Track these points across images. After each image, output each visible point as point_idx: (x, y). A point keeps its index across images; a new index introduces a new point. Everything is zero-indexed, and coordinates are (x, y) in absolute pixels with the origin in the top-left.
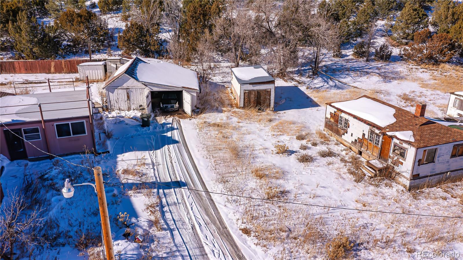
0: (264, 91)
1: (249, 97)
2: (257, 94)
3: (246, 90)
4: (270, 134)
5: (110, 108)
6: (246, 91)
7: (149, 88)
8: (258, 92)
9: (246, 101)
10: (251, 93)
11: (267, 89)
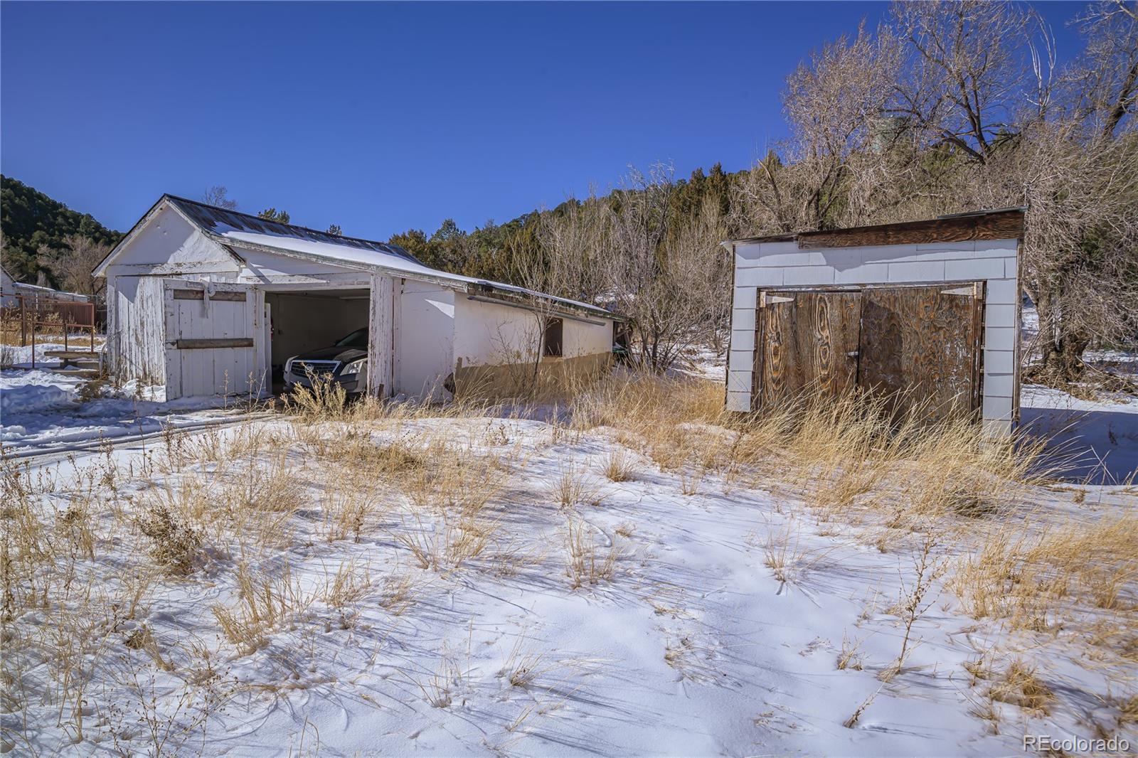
0: (919, 299)
1: (796, 343)
2: (855, 324)
3: (771, 291)
4: (950, 663)
5: (114, 367)
6: (776, 299)
7: (254, 270)
8: (868, 307)
9: (770, 374)
10: (811, 310)
11: (952, 285)
